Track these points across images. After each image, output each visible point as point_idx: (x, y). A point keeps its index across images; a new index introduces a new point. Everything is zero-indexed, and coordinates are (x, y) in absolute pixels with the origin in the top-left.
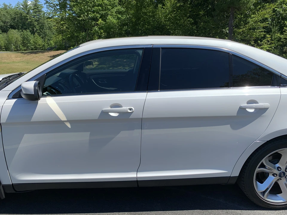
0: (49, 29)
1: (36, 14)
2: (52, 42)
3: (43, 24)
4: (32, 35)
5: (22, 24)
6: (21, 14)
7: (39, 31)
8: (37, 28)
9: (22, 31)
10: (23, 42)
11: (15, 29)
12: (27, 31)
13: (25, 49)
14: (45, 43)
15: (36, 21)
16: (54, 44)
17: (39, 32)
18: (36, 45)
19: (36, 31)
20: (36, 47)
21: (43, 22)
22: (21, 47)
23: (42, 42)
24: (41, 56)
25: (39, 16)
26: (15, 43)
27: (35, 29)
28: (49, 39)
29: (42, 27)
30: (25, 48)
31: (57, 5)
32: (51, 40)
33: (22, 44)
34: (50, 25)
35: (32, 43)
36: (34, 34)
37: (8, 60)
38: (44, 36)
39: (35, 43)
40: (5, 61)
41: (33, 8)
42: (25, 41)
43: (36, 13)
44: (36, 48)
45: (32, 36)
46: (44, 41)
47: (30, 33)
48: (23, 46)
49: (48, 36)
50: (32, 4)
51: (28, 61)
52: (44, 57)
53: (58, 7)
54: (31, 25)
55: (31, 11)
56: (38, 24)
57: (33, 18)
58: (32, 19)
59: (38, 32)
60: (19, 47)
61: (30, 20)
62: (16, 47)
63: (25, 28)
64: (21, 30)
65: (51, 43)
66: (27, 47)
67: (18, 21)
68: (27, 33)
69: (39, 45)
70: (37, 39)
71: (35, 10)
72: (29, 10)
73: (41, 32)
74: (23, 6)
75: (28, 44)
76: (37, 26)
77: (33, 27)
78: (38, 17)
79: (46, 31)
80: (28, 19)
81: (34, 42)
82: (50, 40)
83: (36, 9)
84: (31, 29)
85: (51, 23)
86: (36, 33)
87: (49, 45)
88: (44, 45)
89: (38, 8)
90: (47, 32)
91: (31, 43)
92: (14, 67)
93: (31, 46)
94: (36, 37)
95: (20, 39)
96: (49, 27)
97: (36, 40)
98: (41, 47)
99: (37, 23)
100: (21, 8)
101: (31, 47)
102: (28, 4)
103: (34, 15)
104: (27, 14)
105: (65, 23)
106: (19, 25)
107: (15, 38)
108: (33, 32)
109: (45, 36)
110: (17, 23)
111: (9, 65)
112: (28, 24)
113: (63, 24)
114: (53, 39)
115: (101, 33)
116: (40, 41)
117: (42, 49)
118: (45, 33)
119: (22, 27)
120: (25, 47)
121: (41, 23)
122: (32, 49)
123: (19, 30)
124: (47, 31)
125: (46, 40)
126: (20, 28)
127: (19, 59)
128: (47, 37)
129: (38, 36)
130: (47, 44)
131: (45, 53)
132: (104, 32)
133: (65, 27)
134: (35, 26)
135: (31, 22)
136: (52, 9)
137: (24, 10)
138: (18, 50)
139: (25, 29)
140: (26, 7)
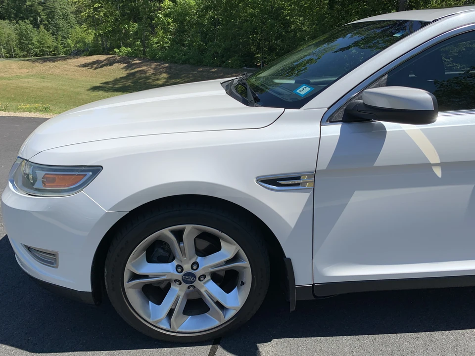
0: (63, 19)
2: (69, 41)
3: (53, 10)
4: (35, 29)
5: (16, 11)
7: (47, 22)
8: (43, 17)
9: (17, 23)
10: (20, 42)
11: (4, 19)
12: (25, 22)
13: (23, 55)
14: (57, 44)
15: (39, 4)
16: (73, 45)
17: (47, 24)
18: (43, 47)
19: (41, 21)
20: (43, 50)
21: (53, 5)
22: (18, 51)
23: (53, 42)
24: (64, 65)
26: (6, 43)
27: (39, 19)
28: (64, 37)
29: (51, 15)
30: (25, 53)
32: (69, 38)
33: (19, 46)
34: (64, 12)
35: (36, 43)
36: (38, 28)
37: (7, 73)
38: (55, 31)
39: (41, 44)
40: (3, 74)
42: (23, 40)
44: (43, 53)
45: (35, 31)
46: (57, 40)
47: (31, 26)
48: (20, 48)
49: (62, 30)
51: (42, 74)
52: (69, 67)
54: (31, 11)
56: (43, 10)
59: (45, 24)
60: (14, 51)
61: (30, 3)
62: (9, 51)
63: (21, 17)
64: (15, 22)
65: (68, 44)
66: (27, 51)
67: (8, 4)
68: (26, 25)
69: (49, 47)
70: (43, 36)
73: (50, 24)
75: (30, 46)
76: (42, 13)
77: (35, 16)
79: (58, 22)
81: (38, 41)
82: (66, 38)
84: (31, 18)
85: (67, 8)
86: (41, 26)
87: (64, 47)
88: (56, 47)
90: (61, 24)
91: (33, 43)
92: (23, 85)
93: (34, 48)
94: (41, 33)
95: (14, 36)
96: (64, 15)
97: (43, 39)
98: (51, 50)
99: (41, 8)
101: (34, 51)
105: (102, 7)
106: (10, 12)
107: (6, 36)
108: (36, 25)
109: (57, 31)
110: (8, 9)
111: (11, 81)
112: (26, 9)
113: (99, 7)
114: (71, 37)
115: (169, 24)
116: (50, 40)
117: (54, 54)
118: (56, 25)
119: (16, 16)
120: (23, 50)
121: (48, 8)
122: (36, 55)
123: (11, 20)
124: (61, 22)
125: (60, 39)
126: (13, 17)
127: (25, 71)
128: (60, 33)
129: (45, 31)
130: (61, 45)
131: (69, 61)
132: (174, 21)
133: (102, 14)
134: (39, 14)
135: (31, 6)
138: (11, 57)
139: (23, 19)
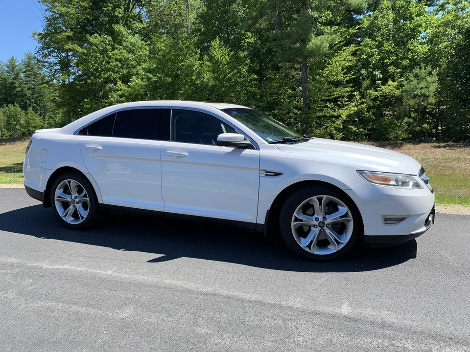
1: (29, 79)
6: (5, 79)
7: (35, 105)
8: (32, 100)
9: (7, 106)
10: (8, 123)
12: (15, 106)
13: (11, 135)
14: (44, 123)
15: (29, 89)
17: (35, 107)
18: (30, 127)
19: (30, 105)
20: (31, 130)
22: (5, 131)
23: (40, 121)
25: (35, 81)
27: (28, 102)
28: (51, 117)
30: (12, 132)
31: (55, 64)
33: (7, 127)
35: (23, 124)
36: (26, 110)
38: (43, 112)
39: (29, 124)
41: (24, 70)
42: (12, 121)
43: (29, 77)
44: (29, 132)
45: (23, 113)
46: (44, 120)
47: (20, 109)
49: (50, 111)
50: (23, 64)
53: (58, 67)
55: (22, 75)
56: (32, 94)
57: (24, 85)
58: (24, 87)
59: (33, 107)
61: (20, 89)
64: (5, 105)
66: (15, 132)
68: (15, 108)
69: (36, 127)
70: (31, 117)
71: (28, 73)
72: (19, 74)
73: (38, 106)
74: (8, 67)
75: (17, 126)
77: (25, 99)
78: (33, 83)
79: (46, 104)
80: (16, 87)
81: (26, 122)
83: (29, 71)
84: (21, 102)
86: (29, 108)
88: (43, 127)
89: (32, 69)
91: (21, 124)
93: (21, 128)
94: (29, 115)
95: (2, 118)
97: (30, 120)
99: (31, 92)
100: (5, 70)
101: (21, 130)
102: (17, 64)
103: (26, 81)
104: (15, 79)
108: (24, 108)
109: (45, 112)
112: (16, 94)
116: (37, 121)
118: (44, 107)
120: (10, 130)
122: (23, 134)
125: (47, 118)
128: (48, 114)
129: (33, 112)
134: (28, 98)
135: (21, 91)
136: (47, 70)
137: (9, 73)
139: (12, 103)
140: (13, 68)
